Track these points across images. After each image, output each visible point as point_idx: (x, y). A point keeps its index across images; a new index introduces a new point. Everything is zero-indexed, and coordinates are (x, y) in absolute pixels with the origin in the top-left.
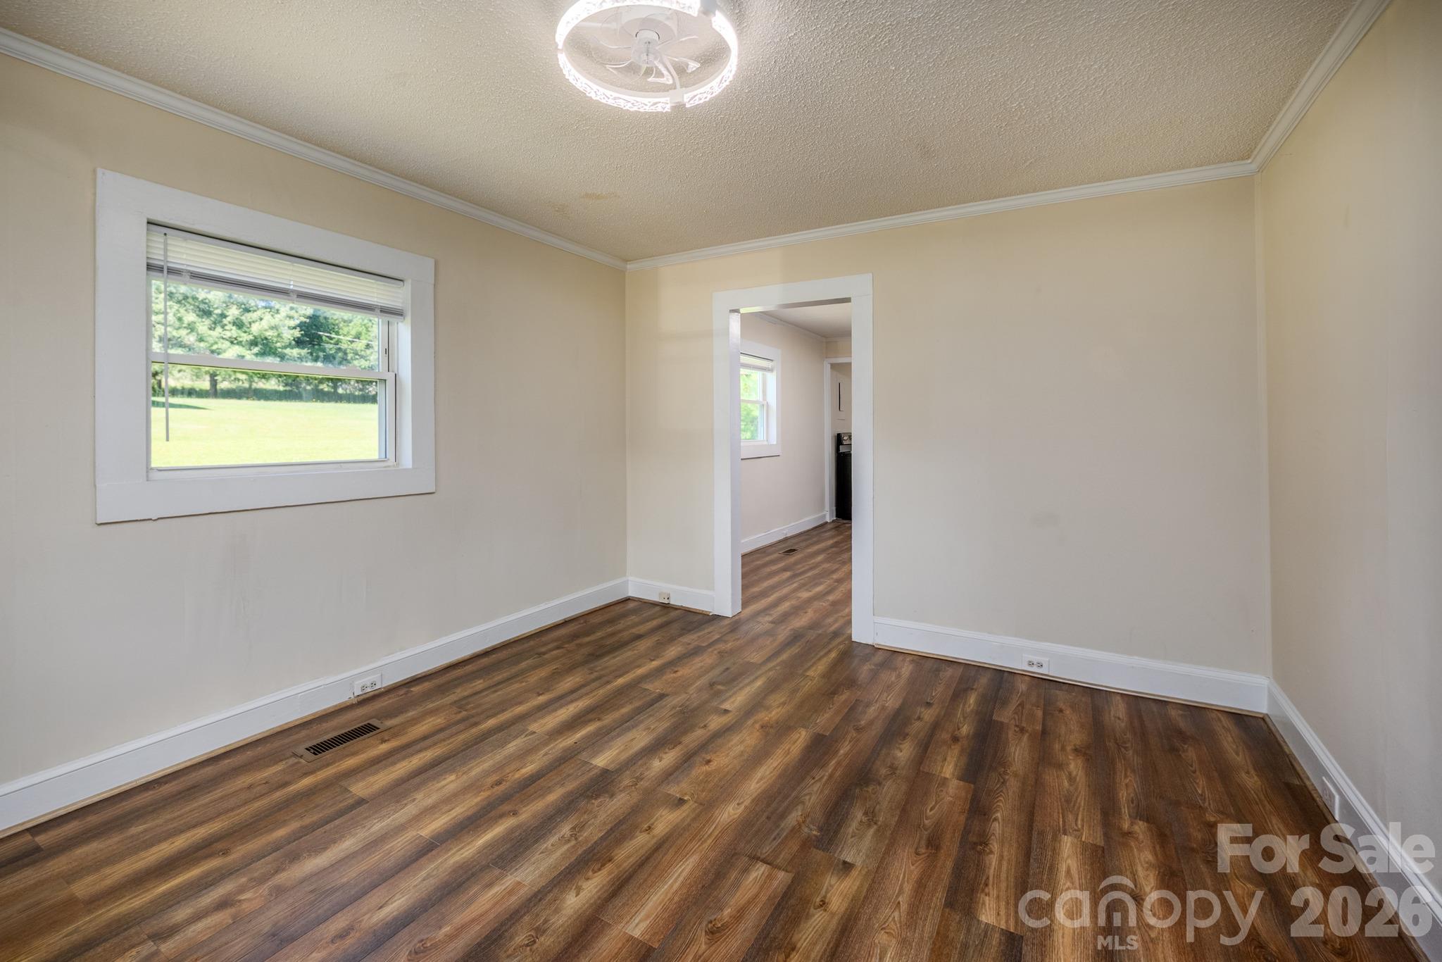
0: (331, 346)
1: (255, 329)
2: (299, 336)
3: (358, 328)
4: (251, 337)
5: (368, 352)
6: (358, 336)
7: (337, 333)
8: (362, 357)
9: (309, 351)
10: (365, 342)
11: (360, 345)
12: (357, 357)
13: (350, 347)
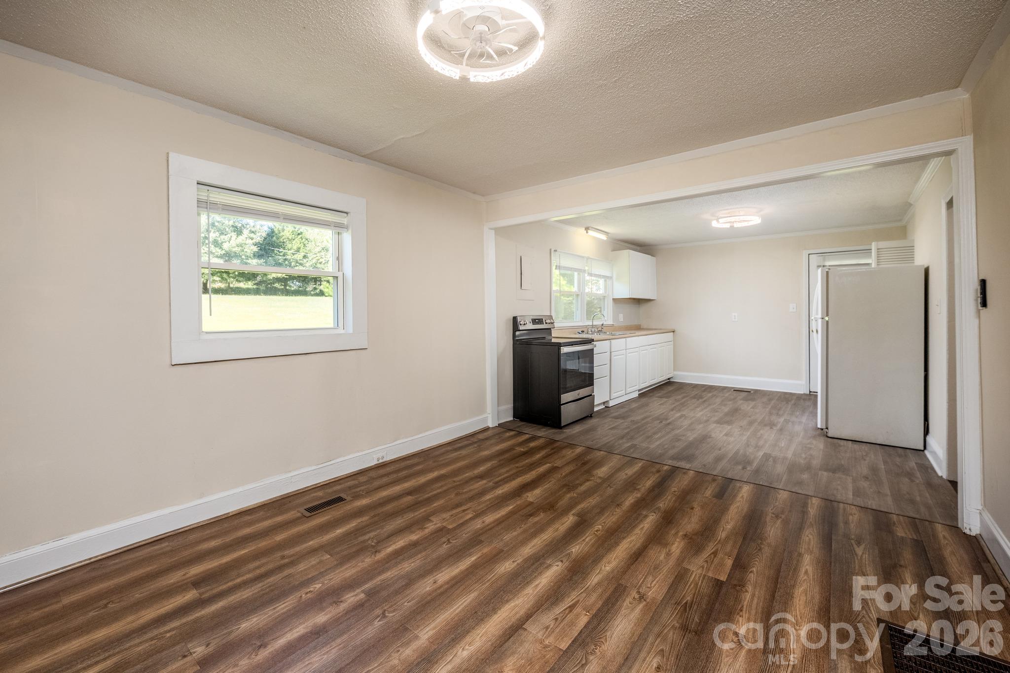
0: (281, 257)
1: (226, 246)
2: (257, 250)
3: (298, 244)
4: (223, 252)
5: (305, 261)
6: (298, 250)
7: (284, 248)
8: (301, 264)
9: (264, 261)
10: (303, 254)
11: (299, 256)
12: (297, 264)
13: (292, 258)
